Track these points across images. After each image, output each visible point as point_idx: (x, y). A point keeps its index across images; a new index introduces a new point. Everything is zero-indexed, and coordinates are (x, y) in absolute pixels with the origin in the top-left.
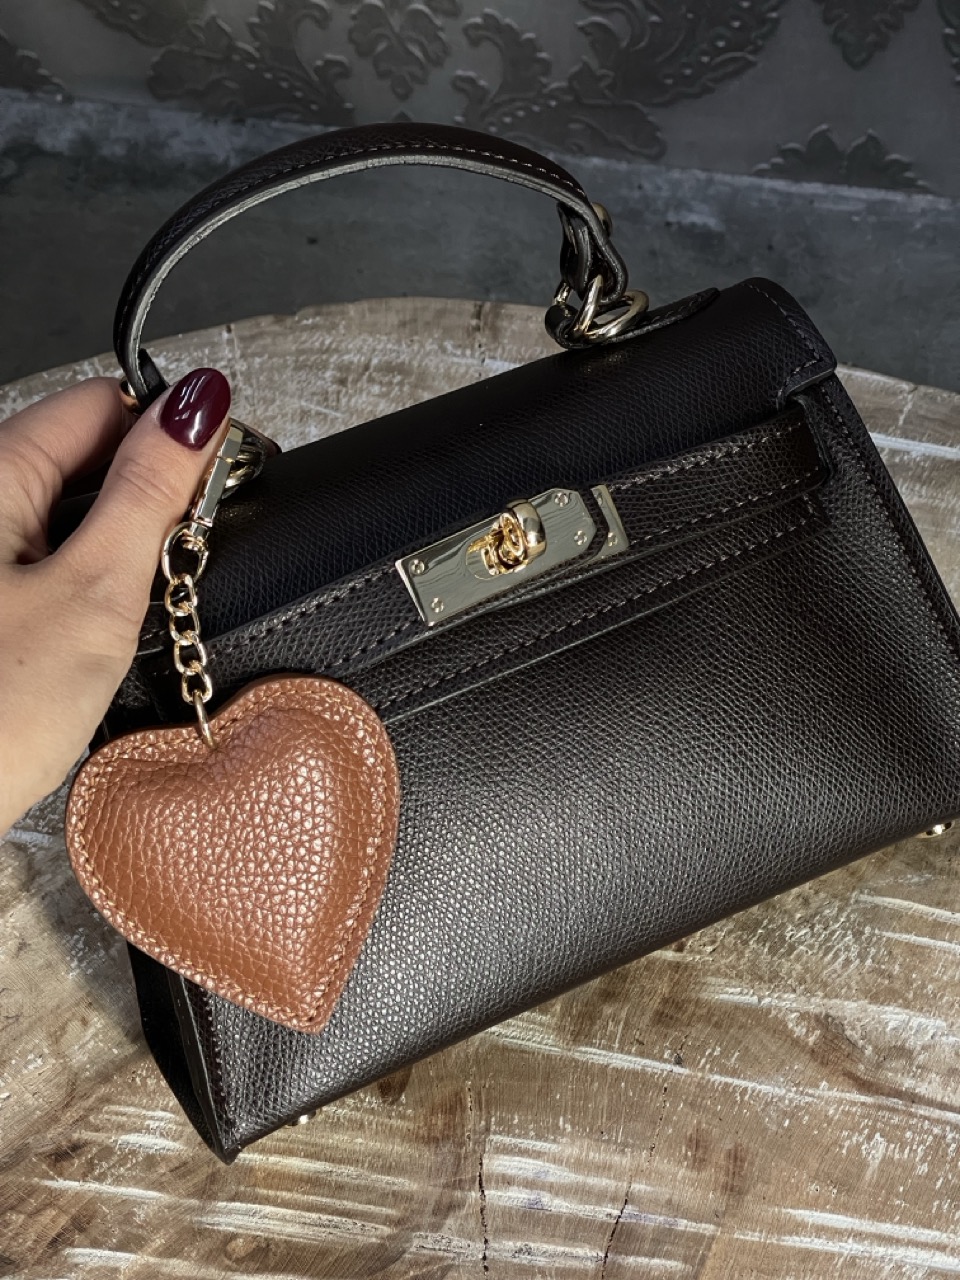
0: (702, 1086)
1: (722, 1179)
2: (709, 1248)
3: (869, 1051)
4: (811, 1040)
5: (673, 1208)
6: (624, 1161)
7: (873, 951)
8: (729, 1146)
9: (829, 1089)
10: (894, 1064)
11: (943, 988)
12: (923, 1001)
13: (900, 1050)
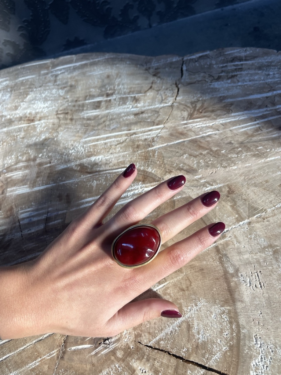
0: (59, 186)
1: (66, 201)
2: (66, 214)
3: (90, 166)
4: (78, 169)
5: (58, 210)
6: (46, 205)
7: (87, 149)
8: (66, 194)
9: (83, 176)
10: (95, 167)
11: (101, 150)
12: (98, 154)
13: (95, 164)
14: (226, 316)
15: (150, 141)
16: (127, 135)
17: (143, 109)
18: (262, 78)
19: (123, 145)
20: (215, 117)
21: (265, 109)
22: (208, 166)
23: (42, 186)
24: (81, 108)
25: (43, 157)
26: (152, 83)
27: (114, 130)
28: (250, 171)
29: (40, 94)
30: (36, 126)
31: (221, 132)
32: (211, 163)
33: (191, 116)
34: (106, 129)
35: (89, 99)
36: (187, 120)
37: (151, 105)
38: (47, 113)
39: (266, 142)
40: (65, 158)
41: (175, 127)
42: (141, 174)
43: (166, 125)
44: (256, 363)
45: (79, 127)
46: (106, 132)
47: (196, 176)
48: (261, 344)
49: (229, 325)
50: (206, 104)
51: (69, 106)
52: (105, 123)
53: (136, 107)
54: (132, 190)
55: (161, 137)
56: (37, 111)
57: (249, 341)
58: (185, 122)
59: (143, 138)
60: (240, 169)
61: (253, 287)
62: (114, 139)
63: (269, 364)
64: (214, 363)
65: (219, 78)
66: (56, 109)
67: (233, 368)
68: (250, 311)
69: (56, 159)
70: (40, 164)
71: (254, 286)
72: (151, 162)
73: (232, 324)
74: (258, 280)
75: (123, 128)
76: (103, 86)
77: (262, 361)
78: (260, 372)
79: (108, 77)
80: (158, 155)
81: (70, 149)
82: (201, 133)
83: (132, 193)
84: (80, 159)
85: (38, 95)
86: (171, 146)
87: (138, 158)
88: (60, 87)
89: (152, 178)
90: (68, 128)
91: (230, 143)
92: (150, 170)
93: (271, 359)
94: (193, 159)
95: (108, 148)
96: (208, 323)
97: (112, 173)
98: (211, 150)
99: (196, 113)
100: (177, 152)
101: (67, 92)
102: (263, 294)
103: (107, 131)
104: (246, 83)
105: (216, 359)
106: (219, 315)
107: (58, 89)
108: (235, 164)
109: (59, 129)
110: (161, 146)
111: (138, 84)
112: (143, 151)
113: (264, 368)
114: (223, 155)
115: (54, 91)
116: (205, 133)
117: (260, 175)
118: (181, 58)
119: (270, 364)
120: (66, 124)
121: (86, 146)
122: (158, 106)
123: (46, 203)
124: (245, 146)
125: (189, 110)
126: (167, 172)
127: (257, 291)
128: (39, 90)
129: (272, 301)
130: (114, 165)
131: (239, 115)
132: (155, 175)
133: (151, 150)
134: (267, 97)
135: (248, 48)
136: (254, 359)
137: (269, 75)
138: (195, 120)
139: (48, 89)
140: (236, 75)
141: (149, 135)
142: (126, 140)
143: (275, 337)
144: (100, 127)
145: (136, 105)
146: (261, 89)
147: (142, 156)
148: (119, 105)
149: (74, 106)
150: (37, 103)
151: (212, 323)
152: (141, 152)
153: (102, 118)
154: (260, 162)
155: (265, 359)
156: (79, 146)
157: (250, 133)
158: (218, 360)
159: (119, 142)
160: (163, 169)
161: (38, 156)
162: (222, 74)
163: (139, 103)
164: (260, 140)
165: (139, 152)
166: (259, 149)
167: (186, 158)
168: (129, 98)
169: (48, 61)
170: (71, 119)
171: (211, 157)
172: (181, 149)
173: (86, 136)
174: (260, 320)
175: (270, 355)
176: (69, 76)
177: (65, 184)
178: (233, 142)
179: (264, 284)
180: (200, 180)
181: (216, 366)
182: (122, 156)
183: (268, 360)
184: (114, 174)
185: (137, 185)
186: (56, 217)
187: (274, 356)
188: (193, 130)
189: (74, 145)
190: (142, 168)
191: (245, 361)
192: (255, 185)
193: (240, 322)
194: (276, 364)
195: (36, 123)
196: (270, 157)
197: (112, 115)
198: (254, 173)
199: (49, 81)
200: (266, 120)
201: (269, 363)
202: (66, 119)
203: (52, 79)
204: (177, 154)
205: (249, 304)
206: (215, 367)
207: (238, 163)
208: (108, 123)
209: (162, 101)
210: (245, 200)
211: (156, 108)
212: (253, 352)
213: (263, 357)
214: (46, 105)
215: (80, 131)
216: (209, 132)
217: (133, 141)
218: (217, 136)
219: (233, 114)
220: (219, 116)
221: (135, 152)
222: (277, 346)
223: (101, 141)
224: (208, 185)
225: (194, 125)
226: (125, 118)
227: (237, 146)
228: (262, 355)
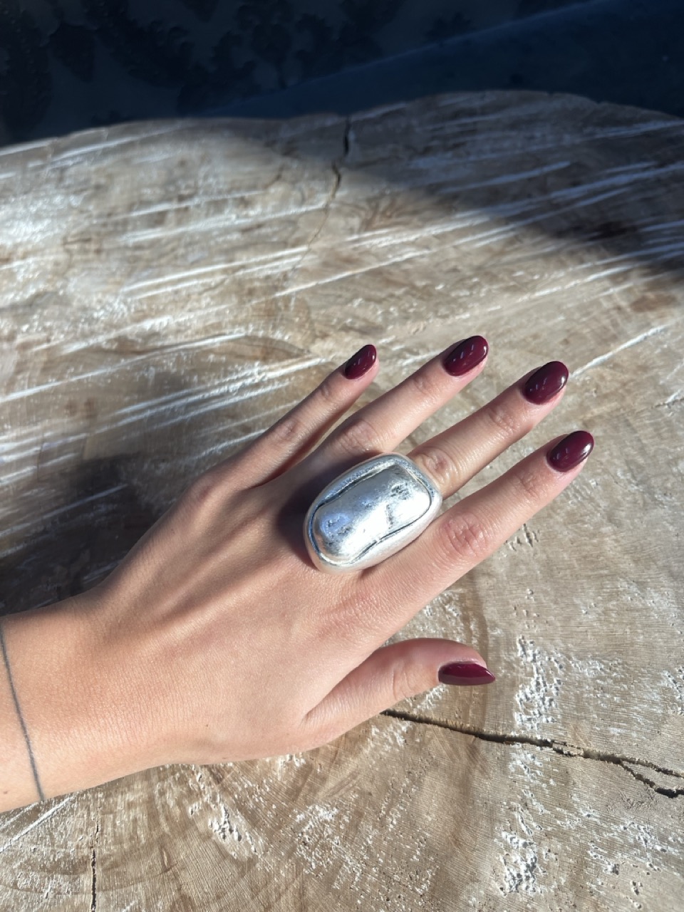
0: (70, 385)
1: (85, 414)
3: (140, 340)
4: (114, 347)
5: (65, 435)
6: (39, 427)
7: (133, 306)
8: (84, 400)
9: (126, 360)
10: (152, 340)
11: (166, 305)
12: (159, 313)
13: (154, 334)
14: (454, 607)
15: (278, 280)
16: (225, 271)
17: (262, 219)
18: (519, 144)
19: (217, 291)
20: (420, 224)
21: (526, 201)
22: (407, 318)
23: (29, 387)
24: (120, 228)
25: (31, 331)
26: (281, 169)
27: (195, 264)
28: (498, 320)
29: (26, 207)
30: (16, 270)
31: (434, 250)
32: (414, 312)
33: (367, 225)
34: (179, 262)
35: (138, 209)
36: (359, 232)
37: (280, 211)
38: (41, 244)
39: (531, 263)
40: (83, 329)
41: (332, 249)
42: (258, 346)
43: (315, 246)
44: (526, 696)
45: (114, 265)
46: (176, 268)
47: (381, 338)
48: (534, 655)
49: (462, 624)
50: (399, 201)
51: (92, 225)
52: (175, 253)
53: (247, 216)
54: (238, 380)
55: (304, 270)
56: (19, 240)
57: (508, 651)
58: (355, 237)
59: (262, 275)
60: (477, 318)
61: (512, 544)
62: (195, 282)
63: (555, 695)
64: (430, 705)
65: (427, 151)
66: (63, 233)
67: (474, 712)
68: (506, 592)
69: (63, 332)
70: (25, 346)
71: (515, 542)
72: (282, 319)
73: (469, 622)
74: (523, 529)
75: (216, 259)
76: (171, 181)
77: (538, 690)
78: (537, 712)
79: (183, 163)
80: (296, 306)
81: (94, 309)
82: (390, 256)
83: (239, 385)
84: (117, 327)
85: (21, 210)
86: (325, 286)
87: (250, 315)
88: (74, 189)
89: (284, 351)
90: (90, 269)
91: (455, 270)
92: (278, 335)
93: (560, 684)
94: (375, 307)
95: (180, 301)
96: (414, 626)
97: (193, 349)
98: (414, 287)
99: (378, 218)
100: (340, 296)
101: (88, 200)
102: (535, 554)
103: (179, 266)
104: (484, 157)
105: (435, 696)
106: (438, 607)
107: (67, 195)
108: (466, 309)
109: (71, 272)
110: (303, 287)
111: (250, 173)
112: (263, 299)
113: (544, 704)
114: (440, 293)
115: (58, 199)
116: (401, 255)
117: (521, 326)
118: (343, 119)
119: (557, 694)
120: (87, 261)
121: (132, 301)
122: (293, 210)
123: (39, 423)
124: (486, 274)
125: (363, 213)
126: (316, 337)
127: (521, 551)
128: (22, 200)
129: (555, 568)
130: (197, 333)
131: (471, 217)
132: (291, 346)
133: (281, 297)
134: (530, 179)
135: (488, 93)
136: (521, 686)
137: (532, 138)
138: (378, 232)
139: (43, 197)
140: (463, 144)
141: (277, 267)
142: (222, 282)
143: (565, 639)
144: (163, 261)
145: (244, 213)
146: (516, 165)
147: (260, 309)
148: (207, 215)
149: (105, 225)
150: (19, 225)
151: (423, 625)
152: (259, 304)
153: (168, 243)
154: (520, 300)
155: (545, 685)
156: (114, 302)
157: (497, 248)
158: (440, 697)
159: (207, 287)
160: (309, 332)
161: (19, 329)
162: (435, 143)
163: (253, 208)
164: (519, 260)
165: (254, 302)
166: (516, 277)
167: (360, 305)
168: (230, 202)
169: (44, 144)
170: (98, 252)
171: (414, 300)
172: (348, 290)
173: (132, 280)
174: (530, 608)
175: (557, 675)
176: (93, 168)
177: (83, 379)
178: (460, 268)
179: (535, 536)
180: (390, 347)
181: (435, 711)
182: (214, 314)
183: (553, 687)
184: (197, 351)
185: (250, 368)
186: (61, 450)
187: (565, 676)
188: (373, 250)
189: (104, 300)
190: (261, 333)
191: (501, 692)
192: (512, 345)
193: (484, 615)
194: (572, 693)
195: (16, 264)
196: (539, 290)
197: (192, 236)
198: (507, 323)
199: (48, 181)
200: (530, 221)
201: (554, 692)
202: (86, 252)
203: (53, 176)
204: (339, 300)
205: (505, 578)
206: (434, 713)
207: (473, 307)
208: (181, 251)
209: (303, 201)
210: (490, 376)
211: (292, 215)
212: (518, 672)
213: (541, 681)
214: (40, 227)
215: (118, 273)
216: (407, 253)
217: (240, 283)
218: (425, 260)
219: (459, 216)
220: (427, 221)
221: (244, 303)
222: (572, 654)
223: (166, 287)
224: (408, 355)
225: (375, 241)
226: (220, 239)
227: (469, 273)
228: (538, 678)
